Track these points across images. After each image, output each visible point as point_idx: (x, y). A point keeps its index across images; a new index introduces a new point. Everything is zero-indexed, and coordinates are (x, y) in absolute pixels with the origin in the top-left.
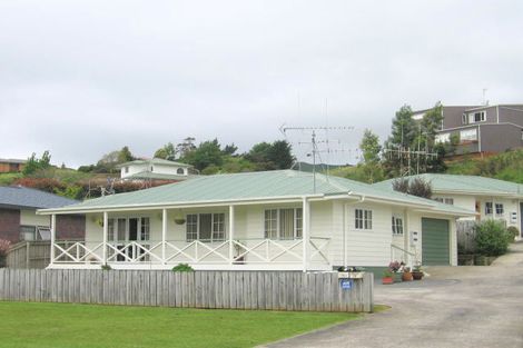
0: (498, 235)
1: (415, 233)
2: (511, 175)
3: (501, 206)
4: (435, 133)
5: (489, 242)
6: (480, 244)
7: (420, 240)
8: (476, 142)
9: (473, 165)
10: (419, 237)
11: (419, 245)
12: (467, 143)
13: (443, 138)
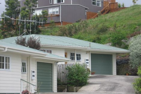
0: (82, 73)
1: (34, 72)
2: (82, 36)
3: (80, 55)
4: (33, 10)
5: (76, 77)
6: (71, 79)
7: (36, 76)
8: (58, 16)
9: (57, 30)
10: (35, 74)
11: (35, 79)
12: (53, 16)
13: (38, 13)
